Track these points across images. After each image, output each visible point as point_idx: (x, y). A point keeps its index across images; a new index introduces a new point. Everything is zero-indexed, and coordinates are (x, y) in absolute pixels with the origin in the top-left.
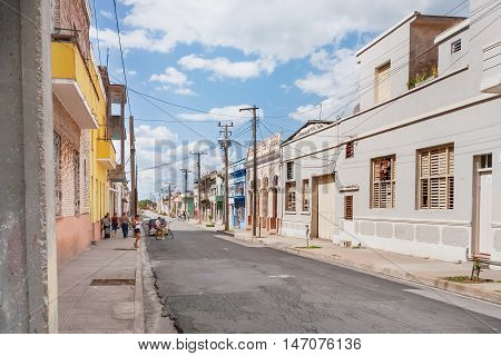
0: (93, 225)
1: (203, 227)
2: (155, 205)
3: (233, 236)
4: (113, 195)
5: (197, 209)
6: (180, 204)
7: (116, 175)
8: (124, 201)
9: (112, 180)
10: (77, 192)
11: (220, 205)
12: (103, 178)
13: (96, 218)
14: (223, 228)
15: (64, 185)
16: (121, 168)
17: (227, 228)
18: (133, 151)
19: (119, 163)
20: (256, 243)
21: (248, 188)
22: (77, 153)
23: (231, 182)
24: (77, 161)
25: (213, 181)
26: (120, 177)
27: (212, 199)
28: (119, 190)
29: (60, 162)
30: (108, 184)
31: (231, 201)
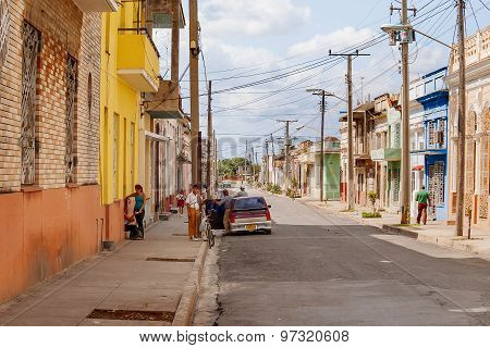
0: (107, 207)
1: (356, 218)
2: (254, 170)
3: (415, 235)
4: (155, 146)
5: (345, 179)
6: (310, 166)
7: (160, 102)
8: (181, 159)
9: (153, 115)
10: (71, 139)
11: (394, 169)
12: (131, 109)
13: (113, 193)
14: (397, 220)
15: (44, 125)
16: (171, 87)
17: (405, 221)
18: (195, 52)
19: (168, 78)
20: (459, 250)
21: (452, 131)
22: (73, 62)
23: (417, 118)
24: (72, 78)
25: (381, 116)
26: (168, 107)
27: (377, 155)
28: (170, 134)
29: (38, 81)
30: (142, 123)
31: (418, 161)
